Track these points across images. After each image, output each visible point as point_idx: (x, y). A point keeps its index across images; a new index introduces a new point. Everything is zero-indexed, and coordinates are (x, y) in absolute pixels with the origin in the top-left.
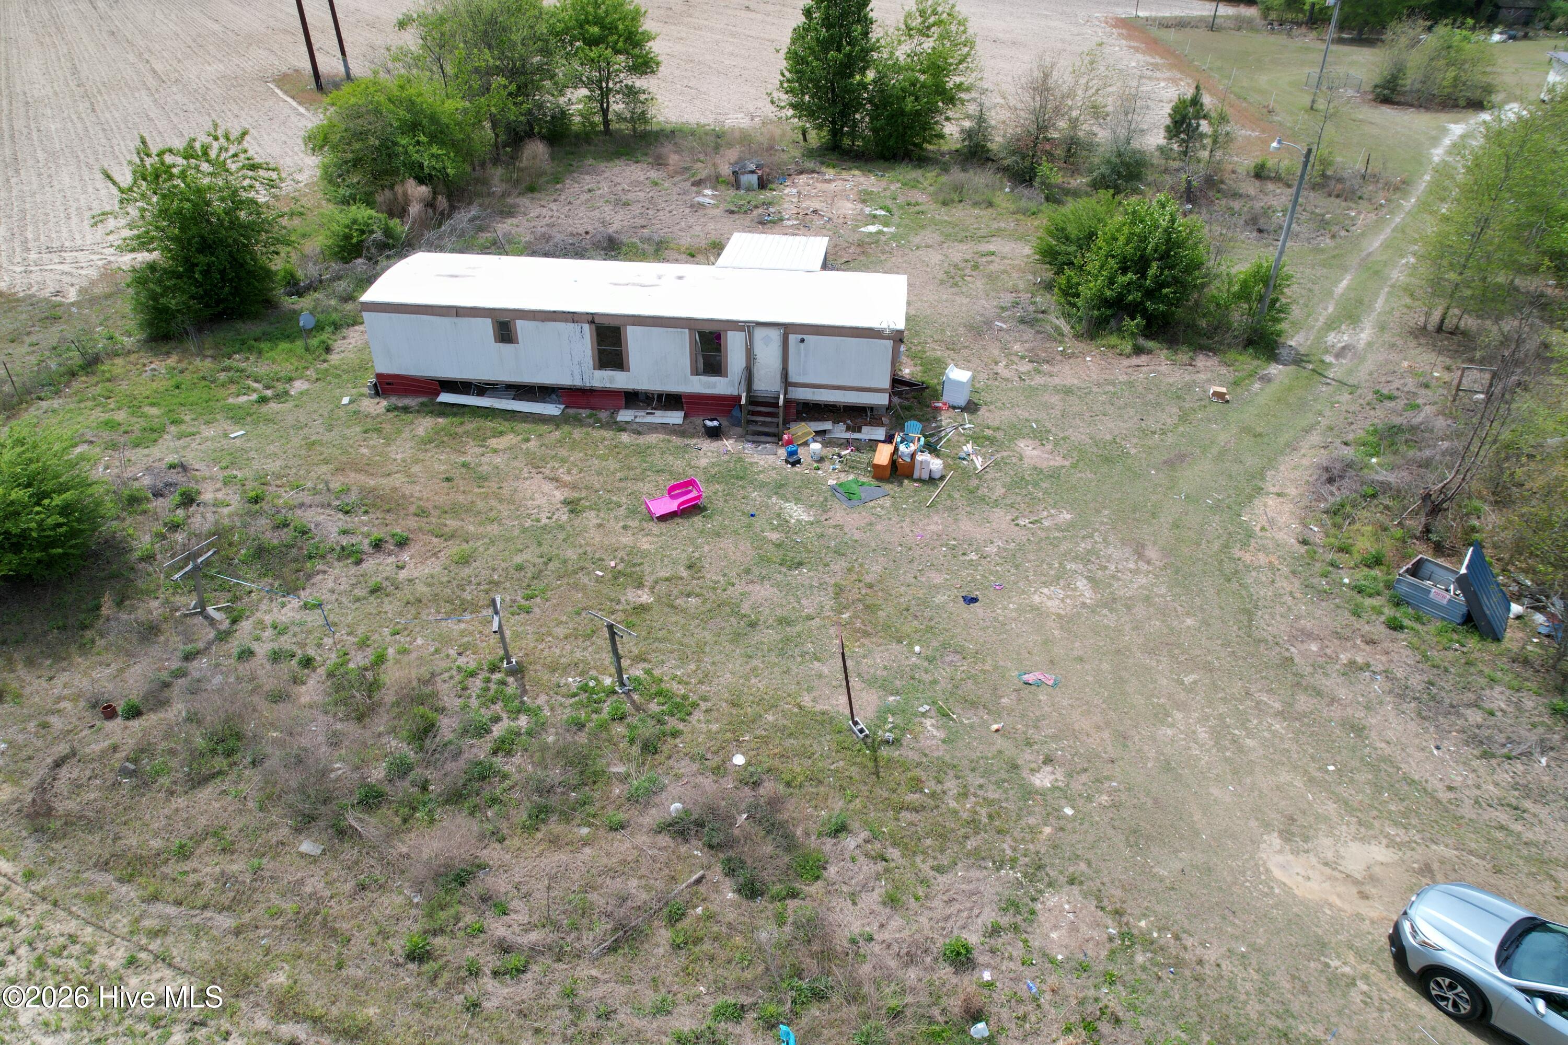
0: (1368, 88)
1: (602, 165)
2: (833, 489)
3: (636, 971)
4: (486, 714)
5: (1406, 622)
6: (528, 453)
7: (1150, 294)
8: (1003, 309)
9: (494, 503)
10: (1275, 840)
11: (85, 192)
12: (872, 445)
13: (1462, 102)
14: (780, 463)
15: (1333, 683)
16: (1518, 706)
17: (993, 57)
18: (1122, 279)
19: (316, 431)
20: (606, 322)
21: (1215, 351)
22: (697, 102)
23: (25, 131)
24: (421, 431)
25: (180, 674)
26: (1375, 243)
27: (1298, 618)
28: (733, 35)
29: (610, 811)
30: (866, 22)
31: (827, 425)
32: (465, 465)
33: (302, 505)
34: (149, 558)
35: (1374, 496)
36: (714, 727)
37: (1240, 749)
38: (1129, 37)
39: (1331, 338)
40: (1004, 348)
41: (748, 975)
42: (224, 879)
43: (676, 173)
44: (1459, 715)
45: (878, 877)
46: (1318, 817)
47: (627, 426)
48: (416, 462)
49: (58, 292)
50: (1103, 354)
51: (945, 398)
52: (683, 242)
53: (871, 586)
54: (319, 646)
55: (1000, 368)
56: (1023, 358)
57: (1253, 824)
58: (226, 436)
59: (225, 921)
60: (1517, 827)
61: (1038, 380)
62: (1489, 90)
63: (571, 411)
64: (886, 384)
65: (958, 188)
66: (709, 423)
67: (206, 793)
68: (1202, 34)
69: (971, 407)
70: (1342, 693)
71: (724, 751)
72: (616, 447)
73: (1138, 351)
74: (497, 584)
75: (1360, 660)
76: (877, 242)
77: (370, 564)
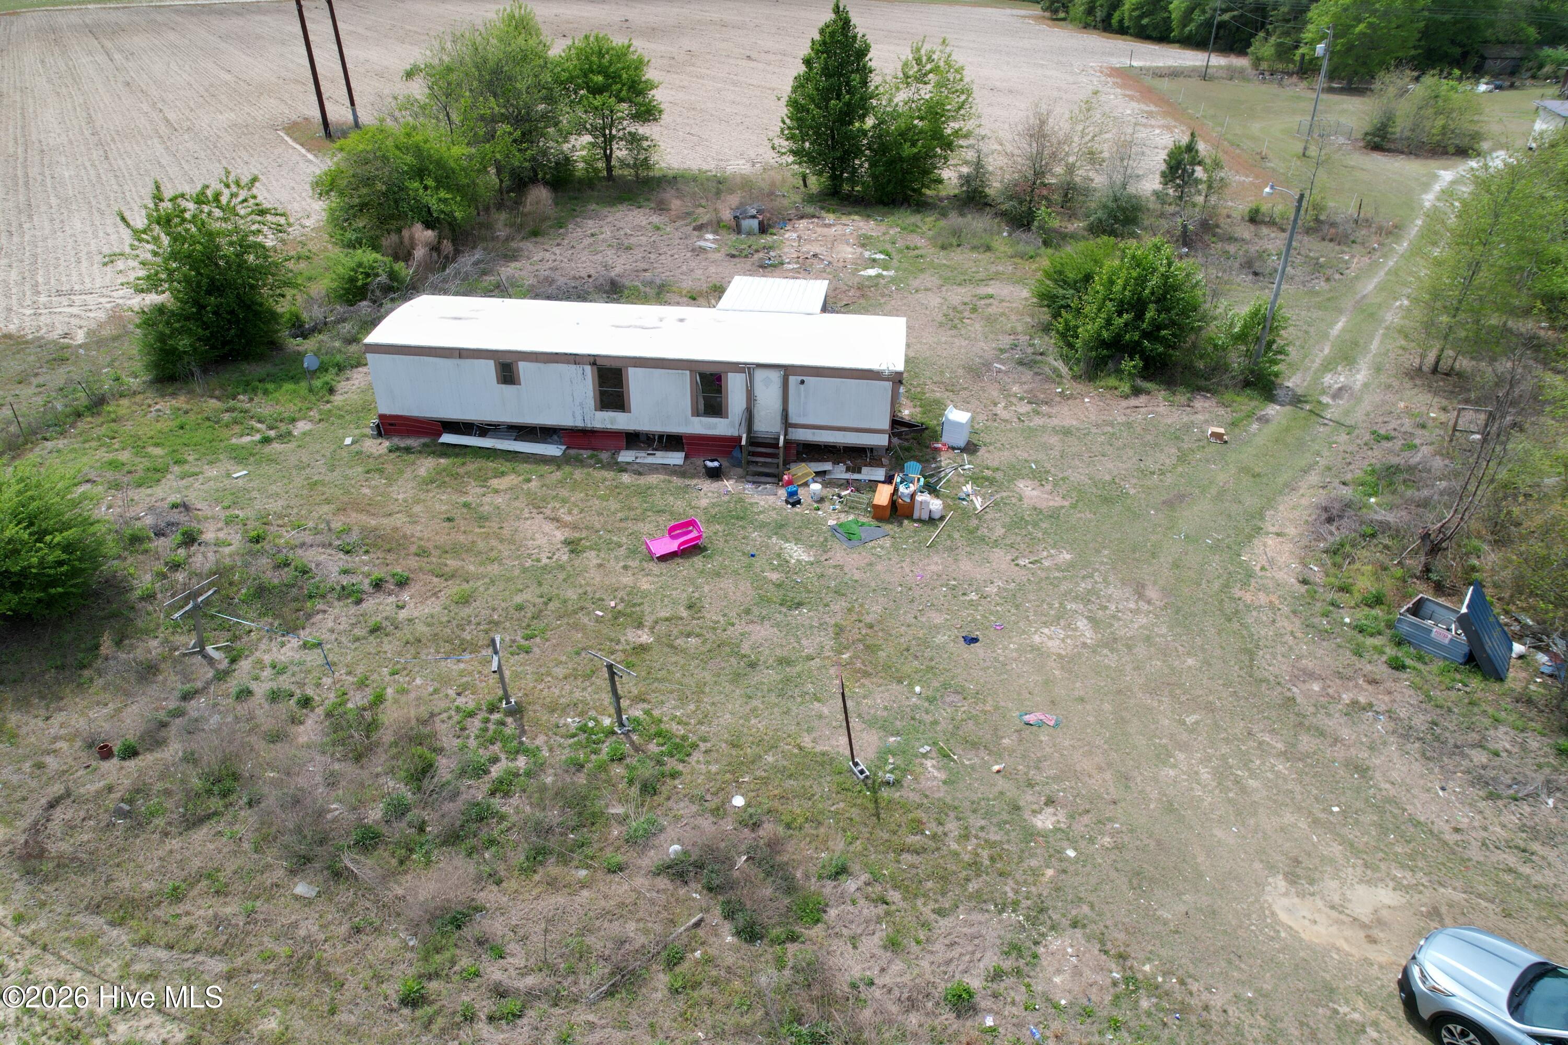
0: (1360, 136)
1: (605, 211)
2: (834, 529)
3: (634, 1017)
4: (484, 755)
5: (1408, 662)
6: (529, 493)
7: (1146, 335)
8: (1002, 351)
9: (494, 543)
10: (1280, 883)
11: (97, 237)
12: (872, 485)
13: (1451, 149)
14: (780, 503)
15: (1335, 723)
16: (1523, 747)
17: (990, 105)
18: (1119, 321)
19: (319, 471)
20: (607, 364)
21: (1214, 392)
22: (699, 149)
23: (39, 178)
24: (422, 472)
25: (178, 713)
26: (1369, 286)
27: (1299, 658)
28: (734, 84)
29: (609, 853)
30: (865, 72)
31: (827, 466)
32: (466, 505)
33: (303, 545)
34: (150, 597)
35: (1373, 536)
36: (714, 768)
37: (1243, 790)
38: (1123, 86)
39: (1328, 379)
40: (1004, 390)
41: (747, 1020)
42: (217, 922)
43: (679, 217)
44: (1464, 755)
45: (879, 920)
46: (1323, 859)
47: (629, 467)
48: (418, 502)
49: (66, 335)
50: (1101, 395)
51: (945, 439)
52: (684, 285)
53: (871, 626)
54: (318, 685)
55: (999, 409)
56: (1021, 399)
57: (1257, 865)
58: (229, 475)
59: (217, 965)
60: (1526, 870)
61: (1038, 421)
62: (1476, 137)
63: (573, 452)
64: (886, 424)
65: (957, 233)
66: (710, 464)
67: (201, 834)
68: (1195, 83)
69: (970, 448)
70: (1345, 733)
71: (724, 793)
72: (618, 487)
73: (1137, 392)
74: (497, 623)
75: (1362, 700)
76: (876, 285)
77: (369, 604)
